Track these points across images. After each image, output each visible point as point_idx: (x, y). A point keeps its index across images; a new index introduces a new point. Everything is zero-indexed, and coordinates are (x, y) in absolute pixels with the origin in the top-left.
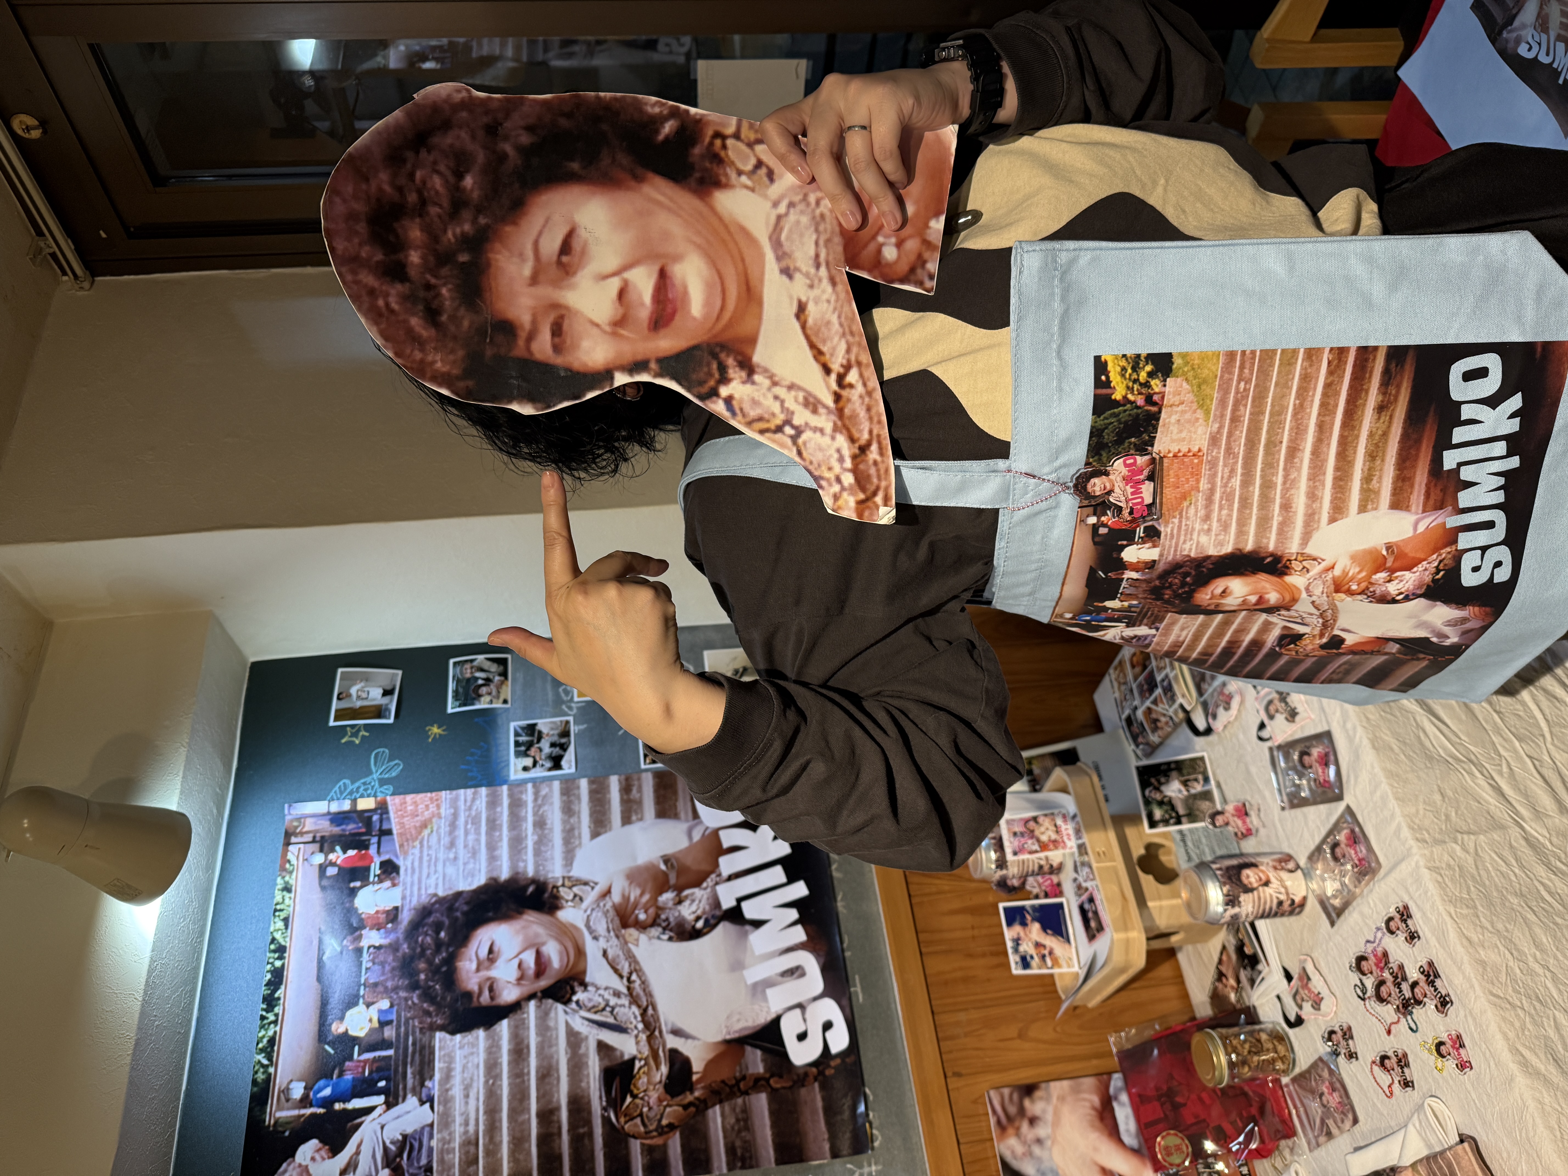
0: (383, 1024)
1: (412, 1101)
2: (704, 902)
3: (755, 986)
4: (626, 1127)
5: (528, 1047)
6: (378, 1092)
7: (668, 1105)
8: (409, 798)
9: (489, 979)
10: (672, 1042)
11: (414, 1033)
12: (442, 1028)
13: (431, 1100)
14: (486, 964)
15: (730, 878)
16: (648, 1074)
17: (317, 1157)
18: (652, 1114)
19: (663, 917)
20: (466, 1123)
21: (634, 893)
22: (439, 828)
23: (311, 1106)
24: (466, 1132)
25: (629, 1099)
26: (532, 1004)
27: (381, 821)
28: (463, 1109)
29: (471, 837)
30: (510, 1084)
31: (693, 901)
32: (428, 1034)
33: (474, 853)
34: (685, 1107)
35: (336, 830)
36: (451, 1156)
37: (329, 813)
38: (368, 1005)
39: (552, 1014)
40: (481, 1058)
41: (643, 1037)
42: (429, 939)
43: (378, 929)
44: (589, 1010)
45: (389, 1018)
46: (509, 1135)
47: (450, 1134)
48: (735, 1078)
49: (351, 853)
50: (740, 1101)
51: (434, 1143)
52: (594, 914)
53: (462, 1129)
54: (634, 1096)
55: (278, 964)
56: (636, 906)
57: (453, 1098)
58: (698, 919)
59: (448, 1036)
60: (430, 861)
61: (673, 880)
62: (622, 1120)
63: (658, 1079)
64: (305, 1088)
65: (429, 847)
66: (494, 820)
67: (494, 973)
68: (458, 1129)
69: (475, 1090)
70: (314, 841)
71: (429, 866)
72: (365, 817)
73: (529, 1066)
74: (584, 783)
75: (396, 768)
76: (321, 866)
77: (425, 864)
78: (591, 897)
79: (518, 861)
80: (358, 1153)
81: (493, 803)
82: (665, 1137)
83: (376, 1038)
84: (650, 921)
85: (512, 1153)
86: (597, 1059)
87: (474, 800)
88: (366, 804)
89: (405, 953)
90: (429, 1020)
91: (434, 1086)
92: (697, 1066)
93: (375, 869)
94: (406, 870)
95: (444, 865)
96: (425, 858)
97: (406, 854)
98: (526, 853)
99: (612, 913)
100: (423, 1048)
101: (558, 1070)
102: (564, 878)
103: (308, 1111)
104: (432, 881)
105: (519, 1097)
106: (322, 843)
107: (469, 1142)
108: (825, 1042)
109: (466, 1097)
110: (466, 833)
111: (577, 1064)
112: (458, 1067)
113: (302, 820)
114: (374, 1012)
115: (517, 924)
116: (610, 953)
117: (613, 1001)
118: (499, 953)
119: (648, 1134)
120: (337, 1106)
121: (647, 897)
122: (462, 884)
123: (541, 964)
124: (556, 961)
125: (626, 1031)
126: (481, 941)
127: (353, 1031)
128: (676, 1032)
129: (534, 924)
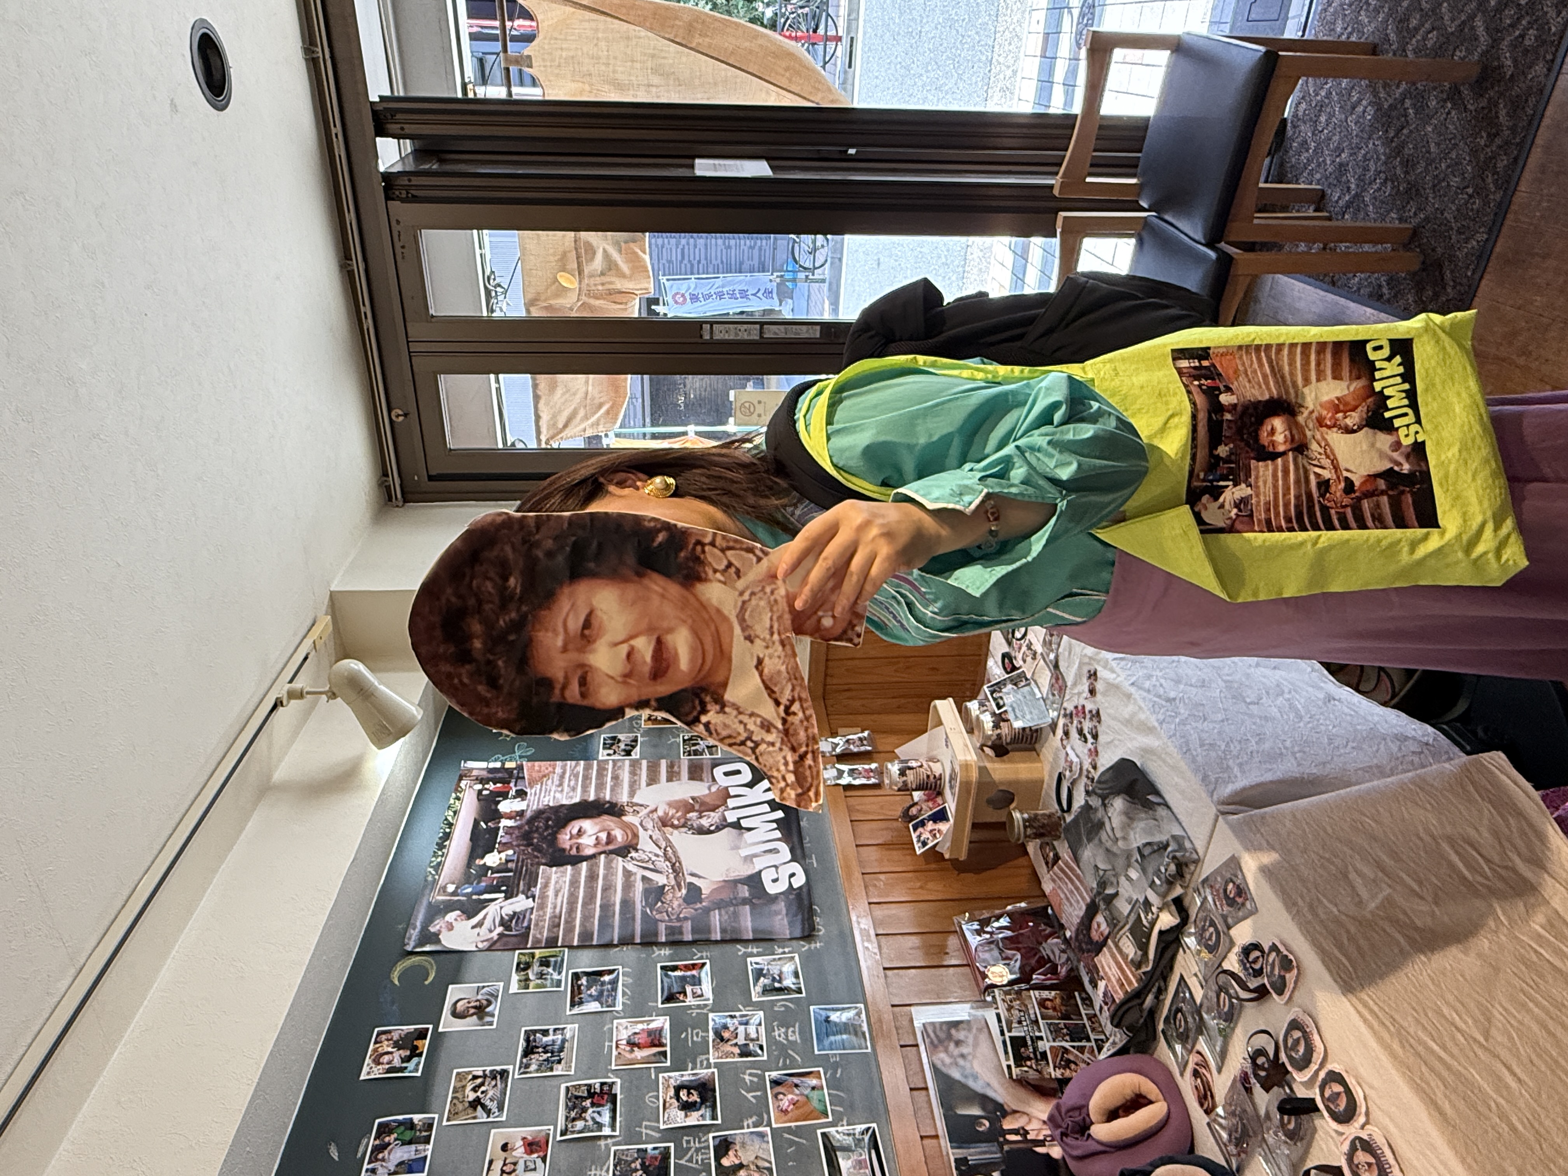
0: (507, 861)
1: (521, 897)
2: (716, 818)
3: (746, 857)
4: (656, 917)
5: (598, 875)
6: (501, 892)
7: (685, 908)
8: (537, 763)
9: (577, 843)
10: (689, 879)
12: (544, 864)
13: (534, 897)
14: (576, 837)
15: (734, 809)
16: (673, 893)
17: (459, 919)
18: (674, 912)
19: (689, 823)
20: (555, 907)
21: (672, 812)
22: (553, 777)
23: (458, 896)
24: (554, 912)
25: (659, 904)
26: (603, 856)
27: (518, 773)
28: (553, 901)
30: (584, 891)
31: (709, 818)
33: (574, 789)
34: (696, 910)
35: (491, 776)
36: (543, 923)
37: (487, 767)
38: (499, 852)
40: (568, 878)
41: (672, 876)
42: (541, 824)
43: (510, 820)
44: (638, 861)
45: (512, 858)
46: (581, 915)
47: (544, 913)
48: (730, 898)
49: (499, 785)
50: (732, 909)
51: (533, 917)
52: (646, 819)
53: (552, 911)
54: (663, 903)
55: (448, 830)
56: (673, 817)
57: (547, 896)
58: (712, 825)
60: (546, 791)
61: (697, 807)
62: (655, 913)
63: (680, 895)
65: (546, 785)
66: (588, 775)
67: (580, 841)
68: (549, 910)
69: (562, 893)
70: (477, 779)
71: (545, 794)
72: (510, 771)
73: (597, 884)
74: (644, 763)
75: (531, 751)
76: (479, 789)
77: (543, 792)
78: (644, 812)
80: (484, 918)
81: (587, 768)
82: (682, 923)
83: (503, 867)
84: (681, 825)
85: (582, 924)
87: (576, 767)
88: (510, 765)
89: (526, 830)
90: (537, 860)
91: (537, 891)
92: (705, 891)
93: (512, 792)
95: (555, 793)
96: (543, 789)
97: (531, 787)
98: (606, 790)
99: (657, 820)
100: (531, 873)
101: (616, 887)
102: (628, 802)
103: (456, 898)
105: (590, 898)
106: (482, 781)
107: (555, 917)
108: (790, 883)
109: (556, 895)
110: (570, 780)
111: (628, 886)
112: (553, 882)
113: (471, 770)
114: (503, 855)
115: (597, 820)
116: (654, 838)
117: (654, 858)
118: (585, 832)
119: (670, 920)
120: (474, 897)
121: (679, 814)
122: (565, 802)
123: (610, 839)
124: (619, 839)
125: (661, 872)
126: (574, 827)
127: (488, 864)
128: (693, 875)
129: (608, 821)
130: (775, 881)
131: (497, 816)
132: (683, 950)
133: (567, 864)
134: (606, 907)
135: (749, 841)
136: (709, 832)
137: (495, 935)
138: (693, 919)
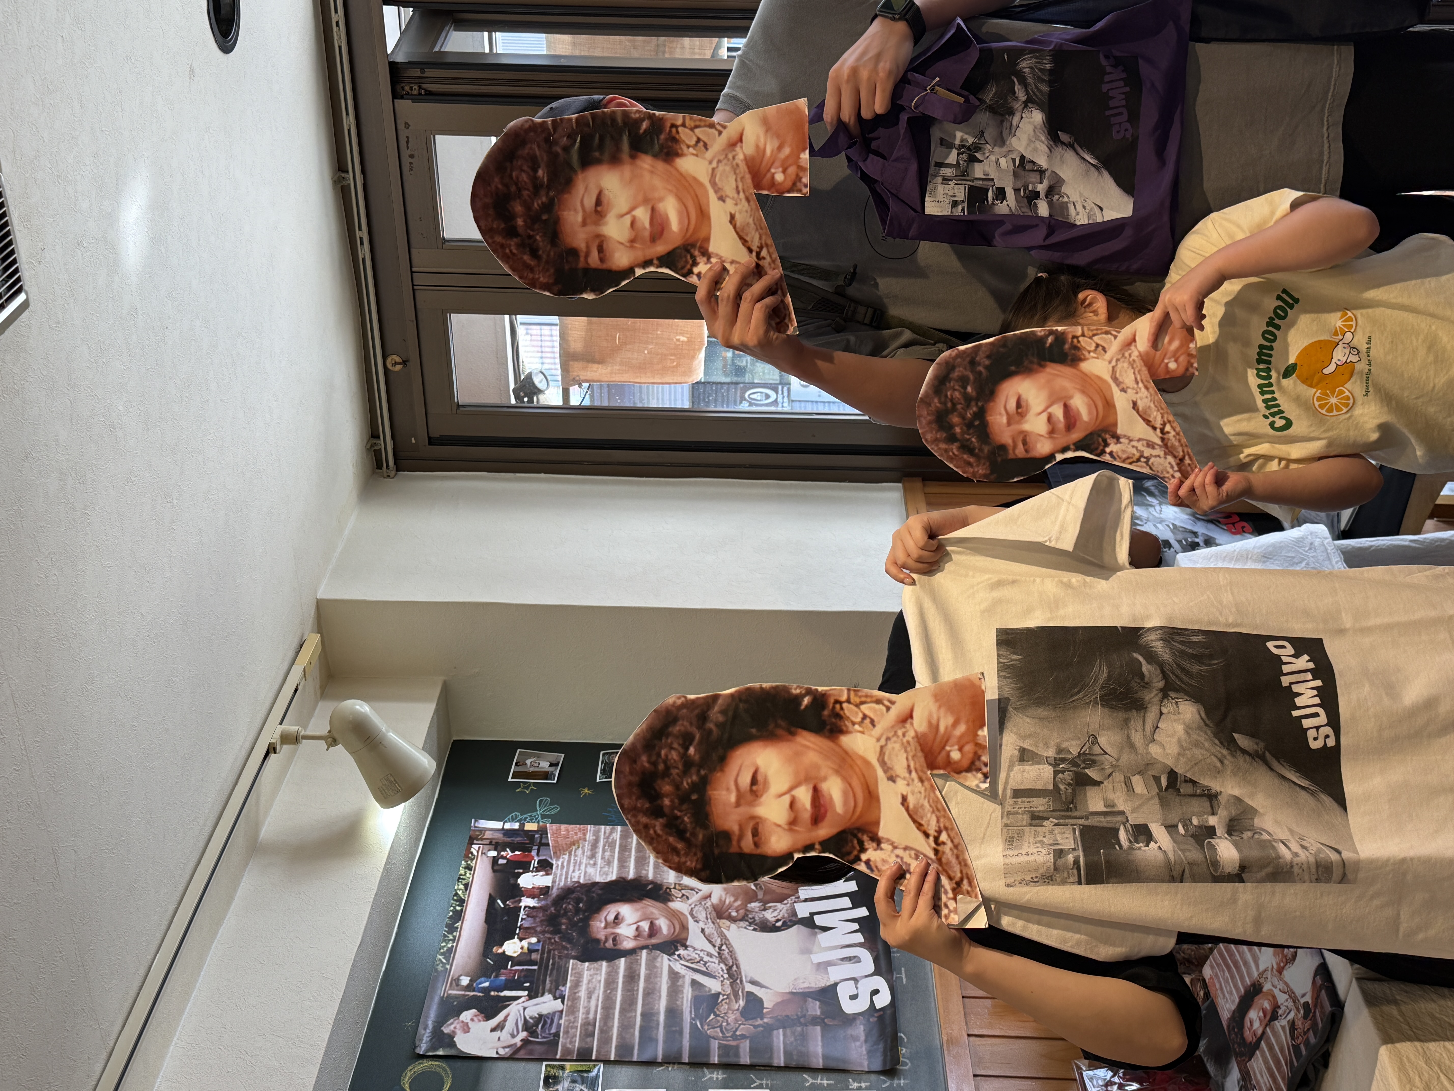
0: (530, 951)
1: (548, 997)
2: (784, 911)
3: (819, 965)
4: (708, 1032)
5: (639, 975)
6: (524, 989)
7: (742, 1024)
8: (563, 826)
9: (613, 933)
10: (749, 988)
11: (554, 958)
12: (575, 958)
13: (563, 998)
14: (612, 925)
16: (728, 1004)
17: (475, 1019)
18: (729, 1027)
19: (750, 916)
20: (588, 1013)
22: (584, 846)
23: (474, 991)
24: (587, 1018)
25: (712, 1016)
26: (644, 952)
27: (541, 838)
28: (586, 1005)
29: (607, 854)
30: (622, 995)
31: (775, 910)
32: (564, 960)
33: (609, 863)
34: (756, 1027)
35: (507, 840)
36: (574, 1030)
37: (503, 829)
38: (521, 940)
39: (659, 959)
40: (603, 977)
41: (727, 982)
42: (570, 906)
43: (533, 898)
44: (687, 961)
45: (536, 948)
46: (619, 1023)
47: (575, 1018)
48: (797, 1015)
49: (517, 853)
50: (799, 1029)
51: (562, 1022)
52: (697, 908)
53: (584, 1016)
54: (716, 1015)
55: (458, 908)
56: (730, 906)
57: (579, 998)
58: (778, 921)
59: (579, 963)
60: (575, 863)
61: (760, 895)
62: (706, 1027)
63: (736, 1007)
64: (470, 980)
65: (576, 856)
66: (626, 846)
67: (618, 931)
68: (581, 1015)
69: (596, 995)
70: (490, 844)
71: (574, 866)
72: (530, 834)
73: (638, 986)
75: (555, 810)
76: (494, 857)
77: (572, 865)
78: (694, 898)
79: (642, 870)
80: (505, 1020)
82: (738, 1042)
83: (525, 958)
84: (740, 917)
85: (620, 1035)
86: (690, 989)
87: (611, 833)
88: (530, 826)
89: (551, 912)
90: (566, 952)
91: (566, 990)
92: (768, 1004)
93: (535, 863)
94: (557, 867)
95: (586, 867)
96: (572, 861)
97: (558, 858)
98: (648, 866)
99: (710, 909)
100: (559, 967)
101: (660, 992)
102: (675, 884)
103: (472, 994)
104: (576, 874)
105: (629, 1003)
106: (497, 845)
107: (589, 1024)
108: (872, 1001)
109: (590, 998)
110: (604, 851)
111: (675, 990)
112: (585, 981)
113: (483, 830)
114: (525, 943)
115: (638, 905)
116: (707, 931)
117: (706, 958)
118: (623, 920)
119: (725, 1038)
120: (492, 993)
121: (739, 903)
122: (598, 879)
123: (653, 930)
124: (665, 930)
125: (714, 977)
126: (611, 911)
127: (509, 953)
128: (753, 983)
129: (651, 907)
130: (854, 997)
131: (517, 892)
132: (740, 1075)
133: (602, 959)
134: (648, 1016)
135: (824, 944)
136: (774, 929)
137: (518, 1041)
138: (753, 1039)
